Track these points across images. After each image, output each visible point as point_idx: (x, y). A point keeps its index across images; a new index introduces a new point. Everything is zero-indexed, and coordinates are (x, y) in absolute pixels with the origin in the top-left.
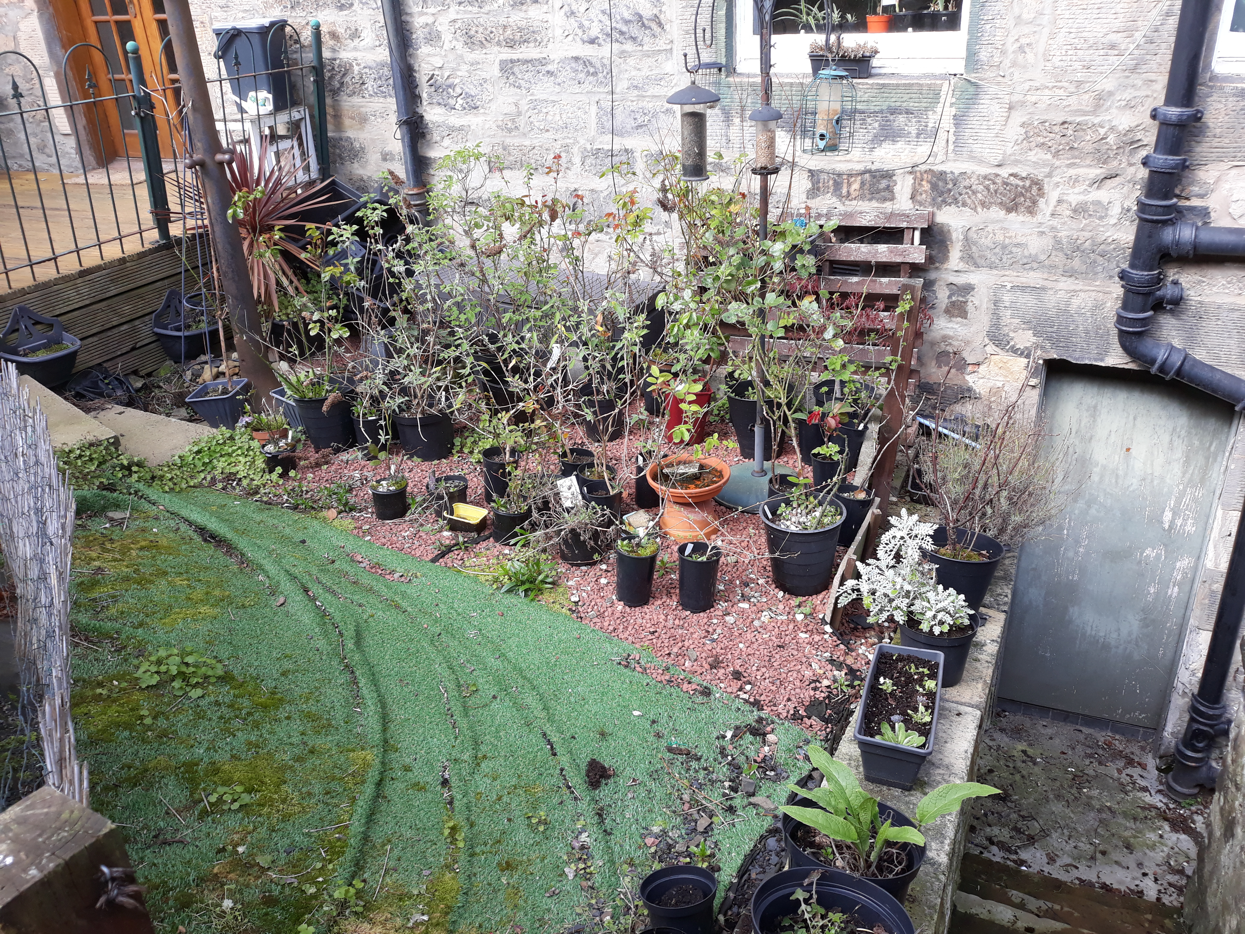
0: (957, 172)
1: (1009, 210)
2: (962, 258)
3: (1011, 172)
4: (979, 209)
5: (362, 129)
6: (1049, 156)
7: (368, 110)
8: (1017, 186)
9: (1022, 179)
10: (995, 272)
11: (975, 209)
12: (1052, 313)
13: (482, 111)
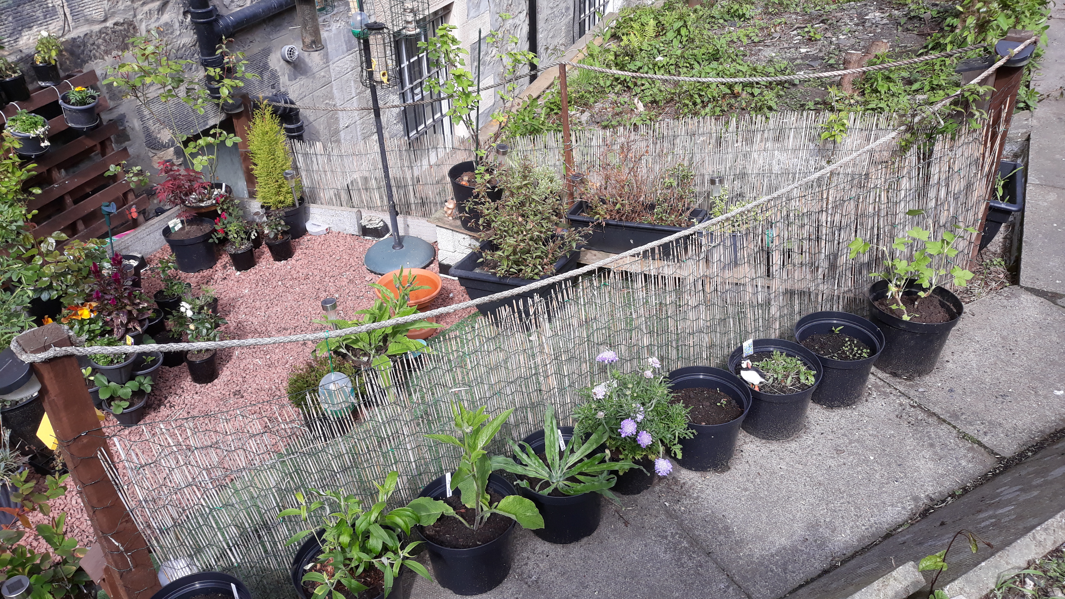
0: (82, 35)
3: (113, 22)
4: (106, 58)
8: (121, 30)
9: (122, 24)
11: (103, 59)
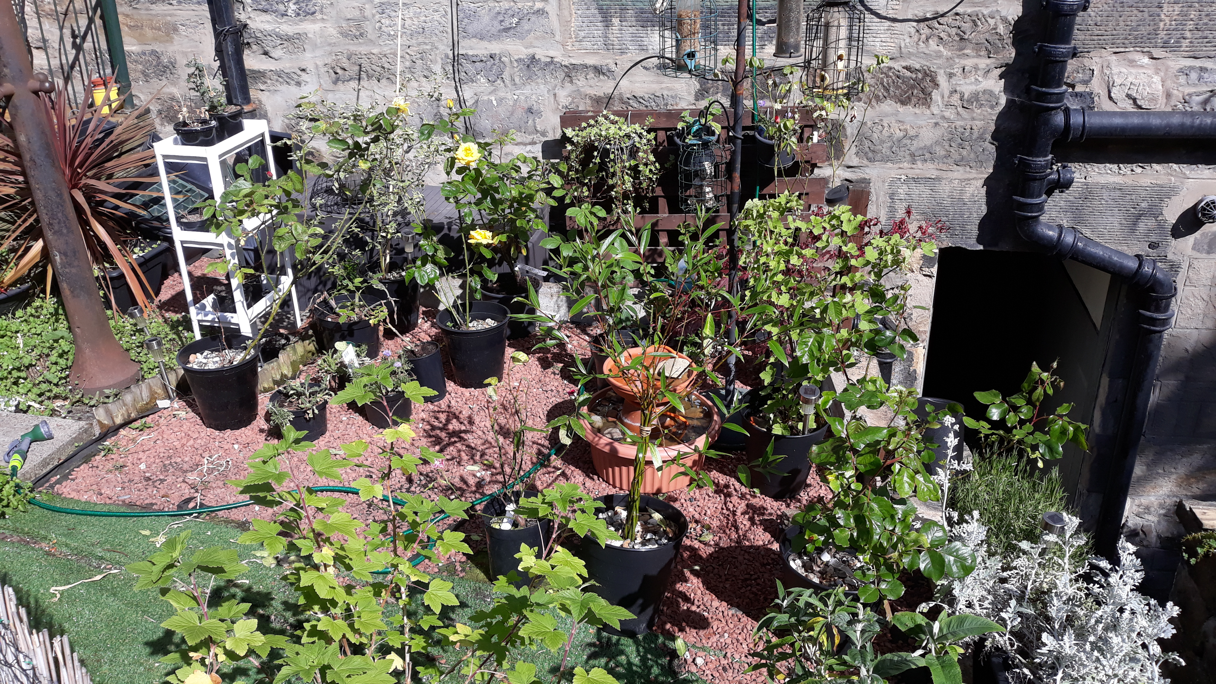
1: (903, 103)
2: (857, 154)
3: (904, 64)
4: (873, 103)
5: (171, 41)
6: (941, 48)
7: (176, 19)
8: (910, 79)
9: (915, 71)
10: (890, 165)
11: (869, 104)
12: (947, 202)
13: (319, 16)
